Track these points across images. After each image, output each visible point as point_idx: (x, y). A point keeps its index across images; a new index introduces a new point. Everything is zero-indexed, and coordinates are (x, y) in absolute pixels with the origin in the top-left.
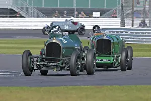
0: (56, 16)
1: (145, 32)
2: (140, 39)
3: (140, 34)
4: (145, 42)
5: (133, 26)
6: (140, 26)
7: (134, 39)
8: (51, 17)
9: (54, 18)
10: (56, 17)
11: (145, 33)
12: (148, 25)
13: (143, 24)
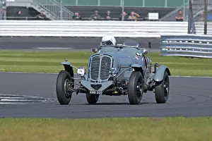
0: (95, 18)
5: (205, 33)
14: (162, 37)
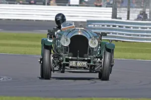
0: (21, 2)
1: (146, 26)
2: (138, 35)
3: (140, 29)
4: (146, 39)
5: (128, 19)
6: (139, 18)
7: (130, 35)
8: (14, 4)
9: (18, 5)
10: (20, 4)
11: (146, 28)
12: (148, 17)
13: (143, 16)
14: (88, 21)
